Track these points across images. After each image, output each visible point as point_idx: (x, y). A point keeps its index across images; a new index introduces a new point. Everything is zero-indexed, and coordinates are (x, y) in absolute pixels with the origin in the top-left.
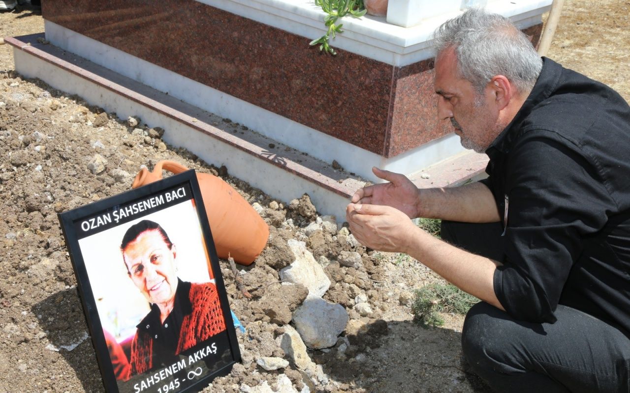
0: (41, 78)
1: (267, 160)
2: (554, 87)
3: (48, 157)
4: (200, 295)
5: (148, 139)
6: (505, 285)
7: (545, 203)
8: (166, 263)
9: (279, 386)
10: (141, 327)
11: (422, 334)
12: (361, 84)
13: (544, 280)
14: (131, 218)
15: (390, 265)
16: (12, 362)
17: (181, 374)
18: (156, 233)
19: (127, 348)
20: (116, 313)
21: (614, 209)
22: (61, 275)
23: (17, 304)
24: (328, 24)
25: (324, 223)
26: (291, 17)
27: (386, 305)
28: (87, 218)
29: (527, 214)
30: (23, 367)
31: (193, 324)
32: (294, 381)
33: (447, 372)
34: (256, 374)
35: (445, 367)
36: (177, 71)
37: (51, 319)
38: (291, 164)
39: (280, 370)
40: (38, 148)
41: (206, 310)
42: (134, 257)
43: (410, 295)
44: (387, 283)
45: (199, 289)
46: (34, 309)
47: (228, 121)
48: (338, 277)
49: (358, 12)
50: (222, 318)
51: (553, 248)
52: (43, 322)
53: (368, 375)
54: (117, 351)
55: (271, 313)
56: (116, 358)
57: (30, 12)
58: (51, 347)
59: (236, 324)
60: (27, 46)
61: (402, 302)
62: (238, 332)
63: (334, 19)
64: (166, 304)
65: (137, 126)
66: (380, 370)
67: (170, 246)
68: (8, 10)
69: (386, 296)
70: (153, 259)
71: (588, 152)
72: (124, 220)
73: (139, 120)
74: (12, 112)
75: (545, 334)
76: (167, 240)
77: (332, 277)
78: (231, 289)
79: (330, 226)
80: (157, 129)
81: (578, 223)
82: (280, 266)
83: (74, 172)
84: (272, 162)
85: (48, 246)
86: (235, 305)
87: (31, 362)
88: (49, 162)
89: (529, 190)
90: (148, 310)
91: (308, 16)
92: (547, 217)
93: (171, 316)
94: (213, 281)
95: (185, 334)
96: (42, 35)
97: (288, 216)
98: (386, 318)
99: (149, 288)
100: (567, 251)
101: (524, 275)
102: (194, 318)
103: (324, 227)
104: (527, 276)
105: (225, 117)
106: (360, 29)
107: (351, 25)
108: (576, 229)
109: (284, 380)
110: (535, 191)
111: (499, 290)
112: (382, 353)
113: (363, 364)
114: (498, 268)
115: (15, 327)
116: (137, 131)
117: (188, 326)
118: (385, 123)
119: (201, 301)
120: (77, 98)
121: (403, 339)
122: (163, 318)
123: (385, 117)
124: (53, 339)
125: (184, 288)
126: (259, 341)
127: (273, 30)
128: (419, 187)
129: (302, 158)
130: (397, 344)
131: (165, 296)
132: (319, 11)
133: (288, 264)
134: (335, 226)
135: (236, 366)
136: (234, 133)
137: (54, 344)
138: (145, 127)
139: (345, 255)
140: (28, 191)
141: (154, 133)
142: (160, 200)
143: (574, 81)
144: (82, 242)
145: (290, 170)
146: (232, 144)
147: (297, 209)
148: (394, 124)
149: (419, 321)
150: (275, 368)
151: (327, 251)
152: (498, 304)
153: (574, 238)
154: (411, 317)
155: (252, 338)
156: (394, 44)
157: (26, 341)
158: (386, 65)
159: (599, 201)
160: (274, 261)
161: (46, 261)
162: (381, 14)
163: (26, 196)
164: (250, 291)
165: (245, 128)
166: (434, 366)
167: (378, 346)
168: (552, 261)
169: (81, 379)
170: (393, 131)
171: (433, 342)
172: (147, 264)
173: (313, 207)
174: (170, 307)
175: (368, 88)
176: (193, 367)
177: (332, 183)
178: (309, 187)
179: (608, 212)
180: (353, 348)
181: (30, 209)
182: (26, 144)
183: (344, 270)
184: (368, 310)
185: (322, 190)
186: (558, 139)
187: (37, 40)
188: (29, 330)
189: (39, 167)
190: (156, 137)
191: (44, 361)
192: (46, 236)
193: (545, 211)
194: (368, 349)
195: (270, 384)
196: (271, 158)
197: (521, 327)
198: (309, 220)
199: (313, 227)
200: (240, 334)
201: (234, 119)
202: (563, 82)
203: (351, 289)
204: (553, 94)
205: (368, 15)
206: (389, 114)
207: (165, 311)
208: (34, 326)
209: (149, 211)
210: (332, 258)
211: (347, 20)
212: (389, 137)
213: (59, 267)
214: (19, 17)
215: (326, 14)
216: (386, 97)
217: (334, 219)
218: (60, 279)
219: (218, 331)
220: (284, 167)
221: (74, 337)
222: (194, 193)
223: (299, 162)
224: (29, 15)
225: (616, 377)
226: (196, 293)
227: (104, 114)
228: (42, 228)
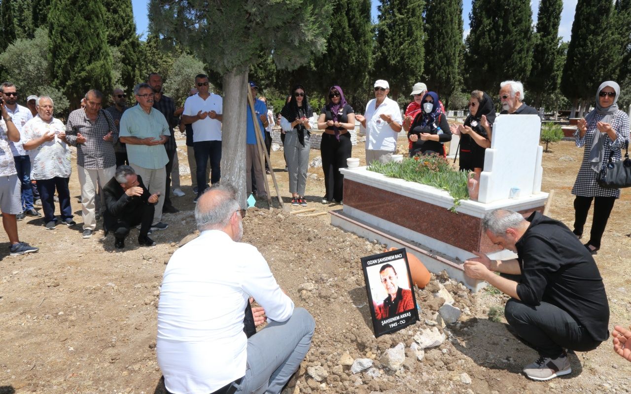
0: (340, 226)
1: (429, 256)
2: (539, 221)
3: (351, 246)
4: (405, 294)
5: (381, 248)
6: (521, 290)
7: (536, 260)
8: (394, 280)
9: (434, 330)
10: (385, 301)
11: (492, 323)
12: (468, 226)
13: (536, 289)
14: (383, 262)
15: (479, 299)
16: (342, 310)
17: (398, 321)
18: (391, 269)
19: (380, 307)
20: (377, 295)
21: (563, 263)
22: (358, 283)
23: (343, 290)
24: (455, 202)
25: (452, 281)
26: (440, 200)
27: (477, 313)
28: (369, 260)
29: (530, 264)
30: (345, 311)
31: (403, 304)
32: (439, 330)
33: (501, 337)
34: (425, 325)
35: (500, 335)
36: (393, 222)
37: (354, 296)
38: (439, 258)
39: (434, 325)
40: (348, 243)
41: (407, 300)
42: (384, 276)
43: (488, 310)
44: (478, 305)
45: (405, 291)
46: (349, 292)
47: (413, 241)
48: (457, 300)
49: (466, 198)
50: (413, 303)
51: (539, 277)
52: (351, 297)
53: (469, 335)
54: (377, 308)
55: (431, 307)
56: (376, 310)
57: (334, 204)
58: (354, 306)
59: (418, 308)
60: (337, 214)
61: (484, 312)
62: (418, 310)
63: (457, 200)
64: (394, 295)
65: (377, 243)
66: (474, 334)
67: (396, 274)
68: (326, 203)
69: (477, 310)
70: (390, 278)
71: (552, 242)
72: (381, 263)
73: (378, 241)
74: (338, 232)
75: (536, 310)
76: (395, 272)
77: (455, 300)
78: (416, 295)
79: (454, 283)
80: (385, 244)
81: (549, 268)
82: (435, 291)
83: (361, 251)
84: (431, 257)
85: (353, 273)
86: (417, 302)
87: (348, 310)
88: (352, 248)
89: (530, 255)
90: (387, 296)
91: (447, 200)
92: (537, 265)
93: (395, 300)
94: (410, 289)
95: (400, 307)
96: (342, 210)
97: (437, 279)
98: (477, 317)
99: (388, 287)
100: (544, 279)
101: (527, 286)
102: (403, 302)
103: (452, 283)
104: (529, 286)
105: (412, 240)
106: (468, 204)
107: (464, 203)
108: (548, 270)
109: (435, 329)
110: (532, 255)
111: (518, 292)
112: (475, 329)
113: (466, 332)
114: (519, 284)
115: (343, 298)
116: (377, 245)
117: (401, 304)
118: (477, 241)
119: (405, 296)
120: (354, 233)
121: (483, 325)
122: (393, 300)
123: (478, 239)
124: (355, 303)
125: (400, 291)
126: (426, 315)
127: (432, 205)
128: (491, 259)
129: (443, 256)
130: (481, 327)
131: (394, 292)
132: (452, 198)
133: (437, 291)
134: (456, 283)
135: (417, 321)
136: (416, 246)
137: (355, 305)
138: (380, 244)
139: (460, 293)
140: (345, 256)
141: (384, 246)
142: (393, 257)
143: (547, 219)
144: (368, 268)
145: (438, 260)
146: (415, 250)
147: (441, 276)
148: (481, 242)
149: (490, 319)
150: (432, 324)
151: (453, 290)
152: (518, 298)
153: (547, 273)
154: (487, 318)
155: (423, 313)
156: (481, 210)
157: (346, 303)
158: (478, 218)
159: (557, 261)
160: (432, 290)
161: (353, 278)
162: (476, 198)
163: (344, 258)
164: (423, 298)
165: (420, 244)
166: (496, 335)
167: (473, 326)
168: (539, 282)
169: (364, 317)
170: (481, 244)
171: (496, 327)
172: (388, 279)
173: (447, 275)
174: (395, 296)
175: (471, 227)
176: (402, 319)
177: (455, 265)
178: (446, 267)
179: (560, 265)
180: (463, 325)
181: (346, 262)
182: (344, 242)
183: (460, 298)
184: (469, 313)
185: (451, 268)
186: (541, 237)
187: (339, 212)
188: (347, 299)
189: (348, 249)
190: (384, 247)
191: (352, 310)
192: (352, 270)
193: (536, 263)
194: (469, 327)
195: (430, 329)
196: (431, 255)
197: (526, 307)
198: (446, 280)
199: (447, 283)
200: (419, 311)
201: (416, 241)
202: (543, 220)
203: (463, 305)
204: (539, 224)
205: (470, 199)
206: (479, 237)
207: (393, 297)
208: (349, 298)
209: (389, 261)
210: (455, 293)
211: (462, 201)
212: (479, 246)
213: (357, 280)
214: (330, 206)
215: (454, 199)
216: (478, 231)
217: (456, 280)
218: (357, 284)
219: (411, 308)
220: (436, 259)
221: (361, 303)
222: (405, 257)
223: (442, 257)
224: (334, 205)
225: (565, 329)
226: (404, 293)
227: (364, 239)
228: (351, 267)
